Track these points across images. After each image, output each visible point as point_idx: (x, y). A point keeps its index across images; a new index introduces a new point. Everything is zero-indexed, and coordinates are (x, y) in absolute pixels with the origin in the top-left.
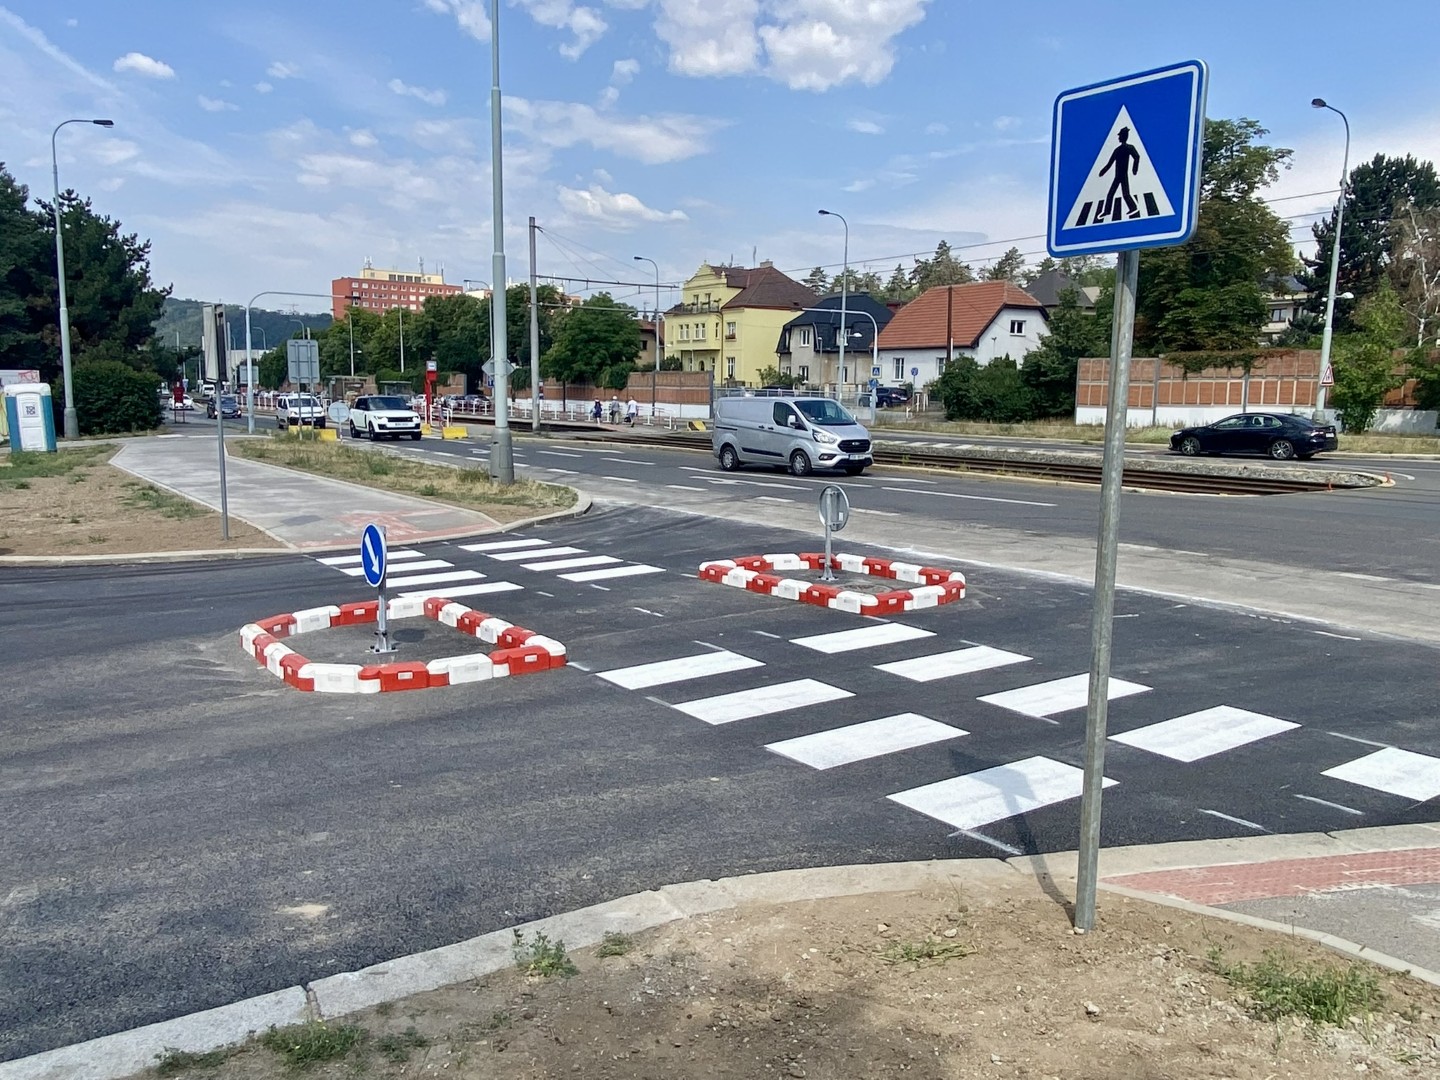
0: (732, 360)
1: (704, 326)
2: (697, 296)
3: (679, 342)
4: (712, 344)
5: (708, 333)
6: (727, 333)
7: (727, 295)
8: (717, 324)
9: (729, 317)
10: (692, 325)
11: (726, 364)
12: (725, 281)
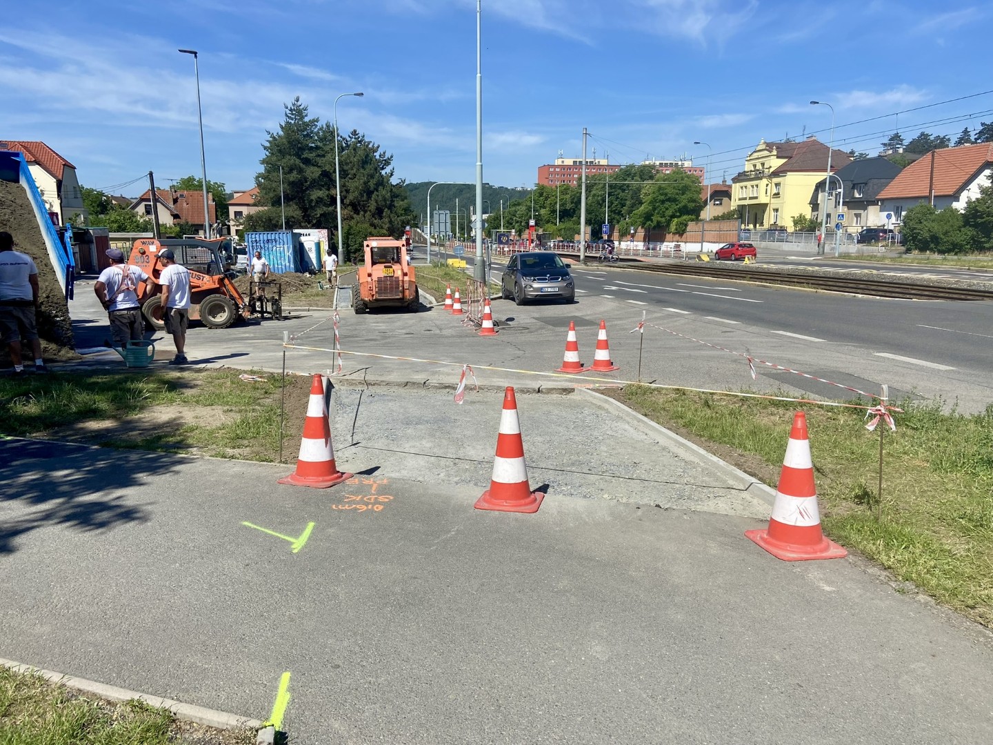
0: (777, 210)
1: (757, 186)
2: (755, 166)
3: (740, 199)
4: (763, 199)
5: (761, 192)
6: (775, 191)
7: (775, 163)
8: (767, 185)
9: (776, 180)
10: (749, 186)
11: (773, 213)
12: (775, 152)
